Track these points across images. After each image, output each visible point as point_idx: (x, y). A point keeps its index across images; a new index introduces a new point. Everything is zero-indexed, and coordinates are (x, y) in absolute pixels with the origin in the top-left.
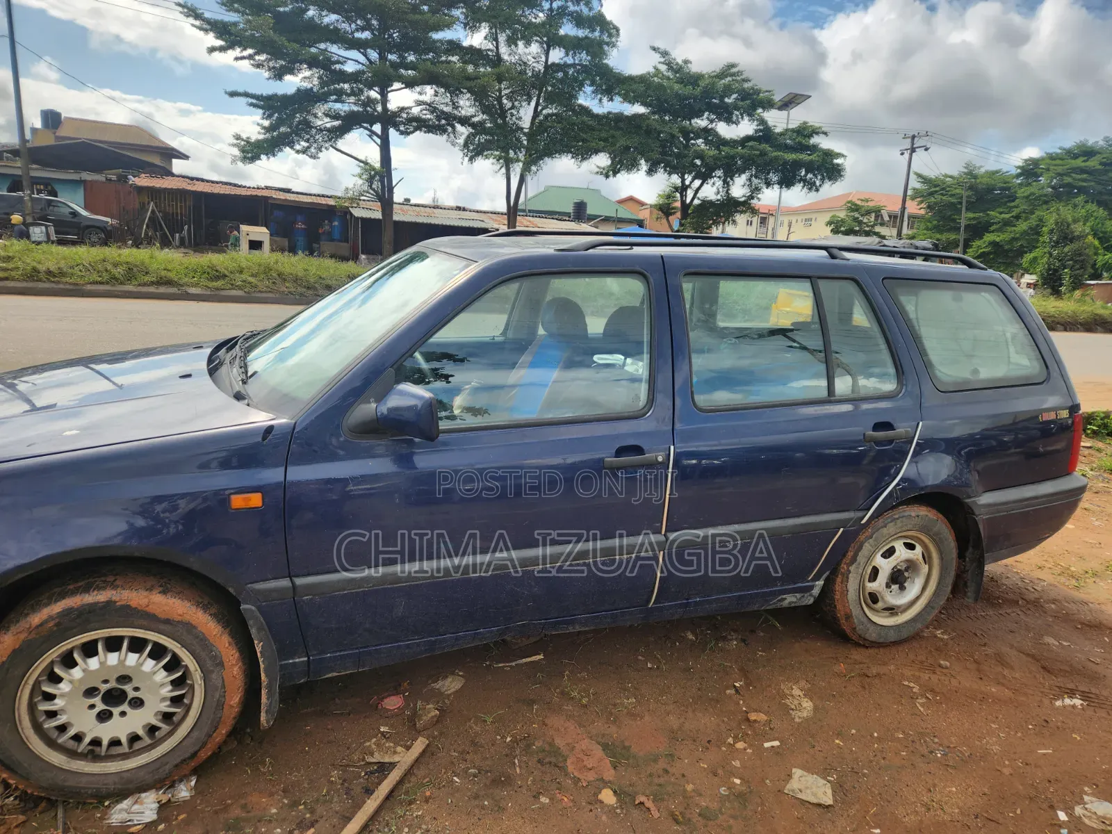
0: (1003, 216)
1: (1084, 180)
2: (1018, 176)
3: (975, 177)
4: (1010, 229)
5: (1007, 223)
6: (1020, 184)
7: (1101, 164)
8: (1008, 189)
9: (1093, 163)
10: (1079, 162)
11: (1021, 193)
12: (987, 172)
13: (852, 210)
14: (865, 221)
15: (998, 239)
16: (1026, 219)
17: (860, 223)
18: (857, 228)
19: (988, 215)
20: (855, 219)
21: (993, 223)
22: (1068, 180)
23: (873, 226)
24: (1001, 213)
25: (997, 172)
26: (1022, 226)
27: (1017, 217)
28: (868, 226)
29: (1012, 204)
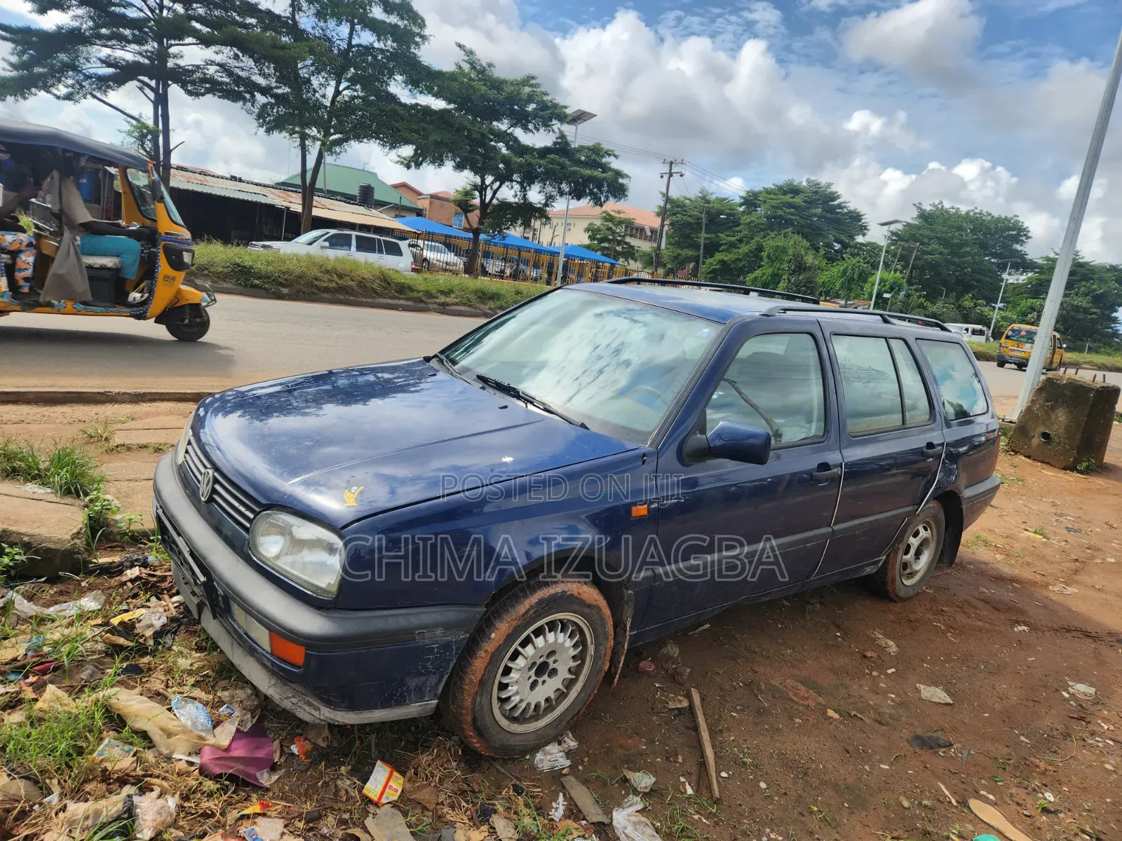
0: (730, 238)
1: (792, 214)
2: (741, 205)
3: (708, 202)
4: (735, 250)
5: (732, 246)
6: (744, 212)
7: (805, 202)
8: (733, 215)
9: (798, 200)
10: (788, 198)
11: (745, 219)
12: (717, 199)
13: (607, 220)
14: (618, 231)
15: (725, 259)
16: (748, 243)
17: (614, 233)
18: (611, 237)
19: (718, 236)
20: (610, 229)
21: (722, 244)
22: (780, 212)
23: (624, 236)
24: (728, 236)
25: (725, 199)
26: (744, 249)
27: (741, 241)
28: (620, 236)
29: (738, 229)
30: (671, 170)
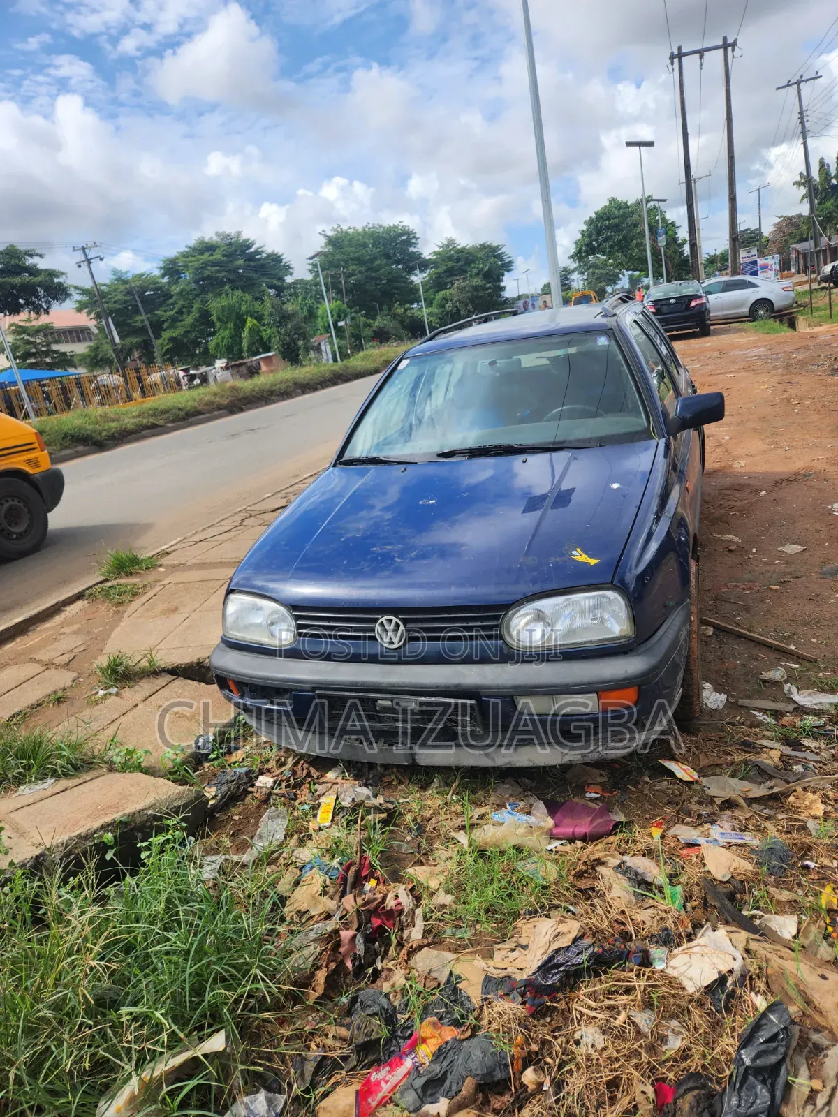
0: (168, 313)
1: (218, 271)
2: (163, 276)
3: (126, 282)
4: (180, 324)
5: (174, 321)
6: (169, 283)
7: (224, 256)
8: (160, 288)
9: (217, 256)
10: (206, 256)
11: (175, 289)
12: (135, 276)
13: (19, 333)
14: (38, 341)
15: (174, 335)
16: (189, 313)
17: (34, 344)
18: (34, 350)
19: (155, 315)
20: (29, 342)
21: (164, 322)
22: (207, 273)
23: (48, 345)
24: (165, 311)
25: (142, 275)
26: (189, 320)
27: (180, 312)
28: (43, 346)
29: (171, 301)
30: (86, 256)
